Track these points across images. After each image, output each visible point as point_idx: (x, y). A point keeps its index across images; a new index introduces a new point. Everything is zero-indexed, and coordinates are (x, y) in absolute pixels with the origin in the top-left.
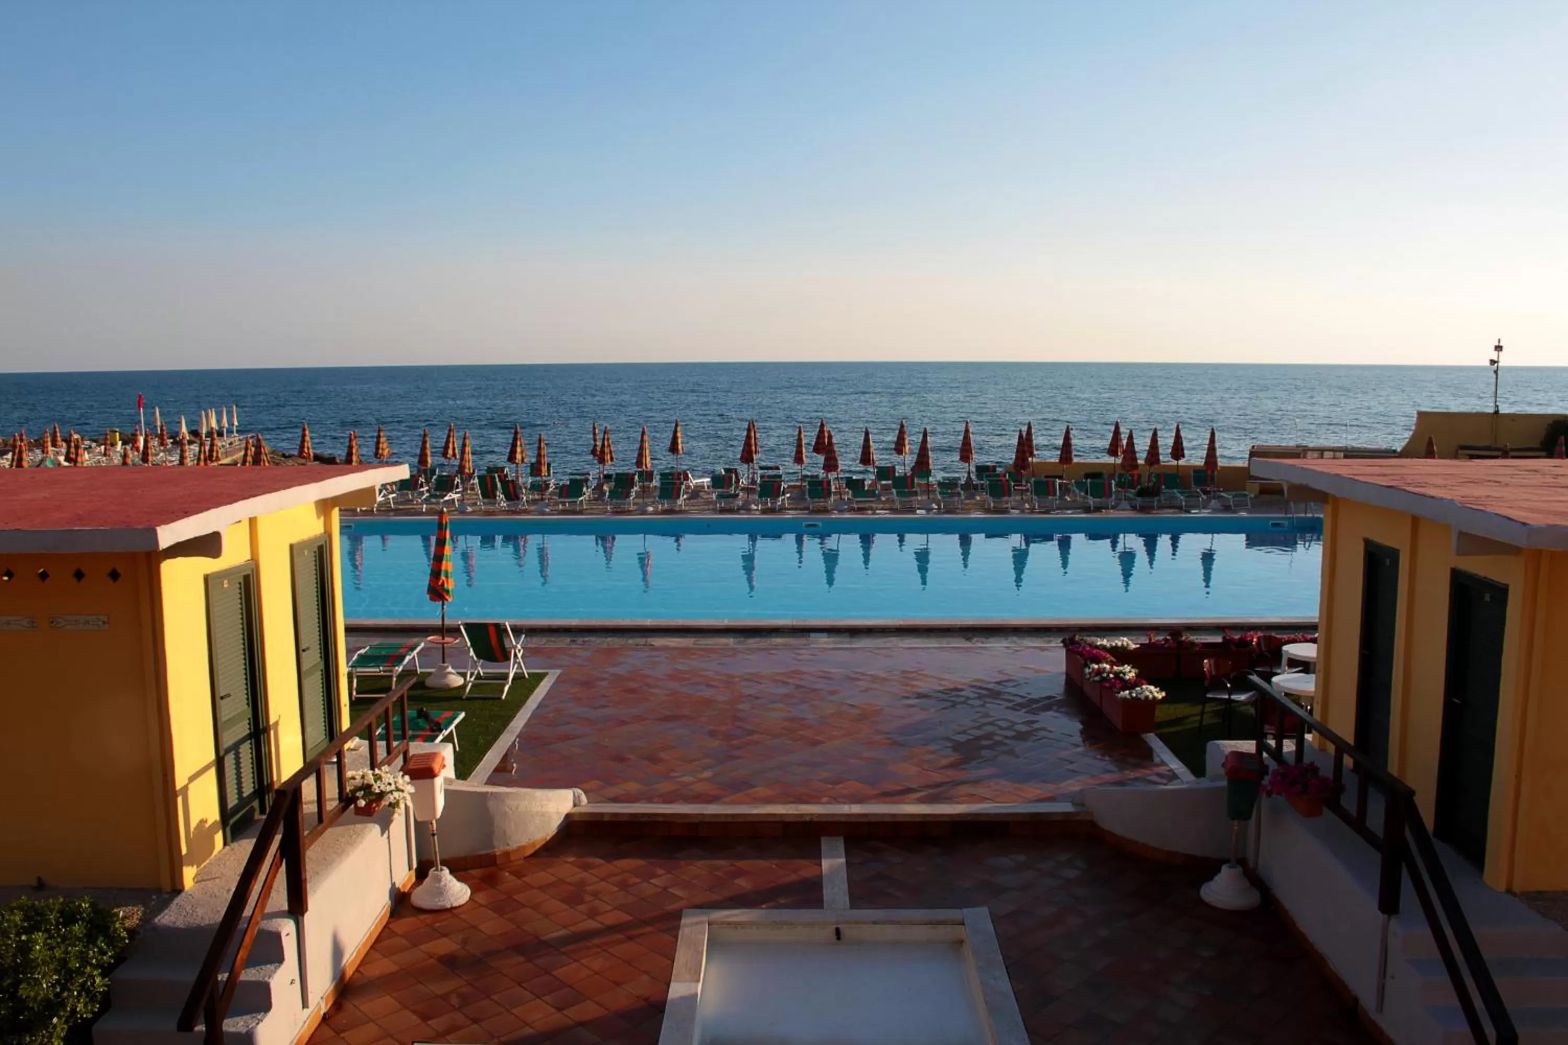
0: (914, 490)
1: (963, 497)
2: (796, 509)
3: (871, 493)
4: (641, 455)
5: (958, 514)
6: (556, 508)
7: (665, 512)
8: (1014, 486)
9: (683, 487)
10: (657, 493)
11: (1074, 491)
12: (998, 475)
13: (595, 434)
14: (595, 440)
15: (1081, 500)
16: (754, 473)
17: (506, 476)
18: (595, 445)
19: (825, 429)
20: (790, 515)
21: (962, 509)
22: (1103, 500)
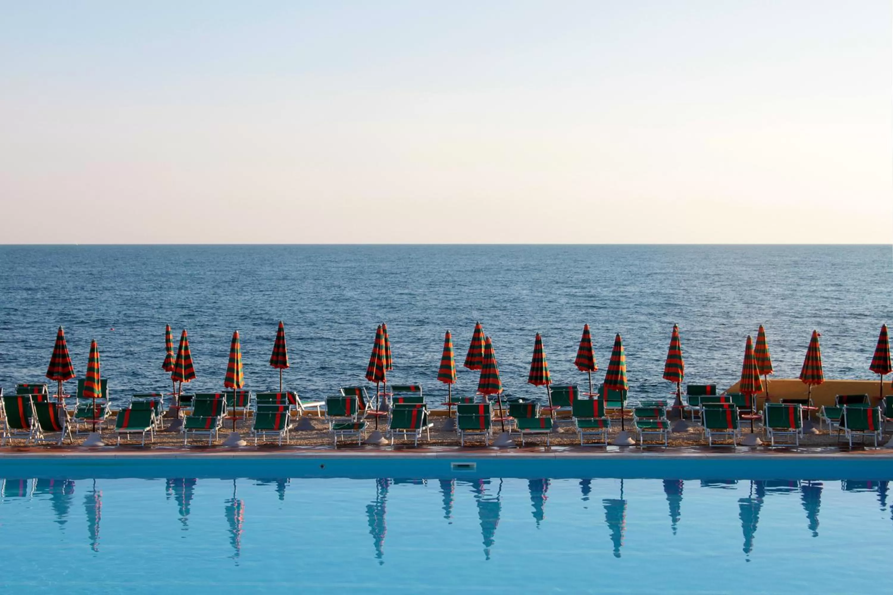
0: (603, 418)
1: (670, 429)
2: (441, 444)
3: (544, 423)
4: (231, 370)
5: (663, 451)
6: (113, 441)
7: (263, 447)
8: (741, 413)
9: (288, 413)
10: (253, 421)
11: (824, 421)
12: (719, 399)
13: (168, 341)
14: (168, 349)
15: (836, 433)
16: (385, 395)
17: (45, 397)
18: (169, 357)
19: (481, 335)
20: (433, 452)
21: (670, 445)
22: (867, 433)
